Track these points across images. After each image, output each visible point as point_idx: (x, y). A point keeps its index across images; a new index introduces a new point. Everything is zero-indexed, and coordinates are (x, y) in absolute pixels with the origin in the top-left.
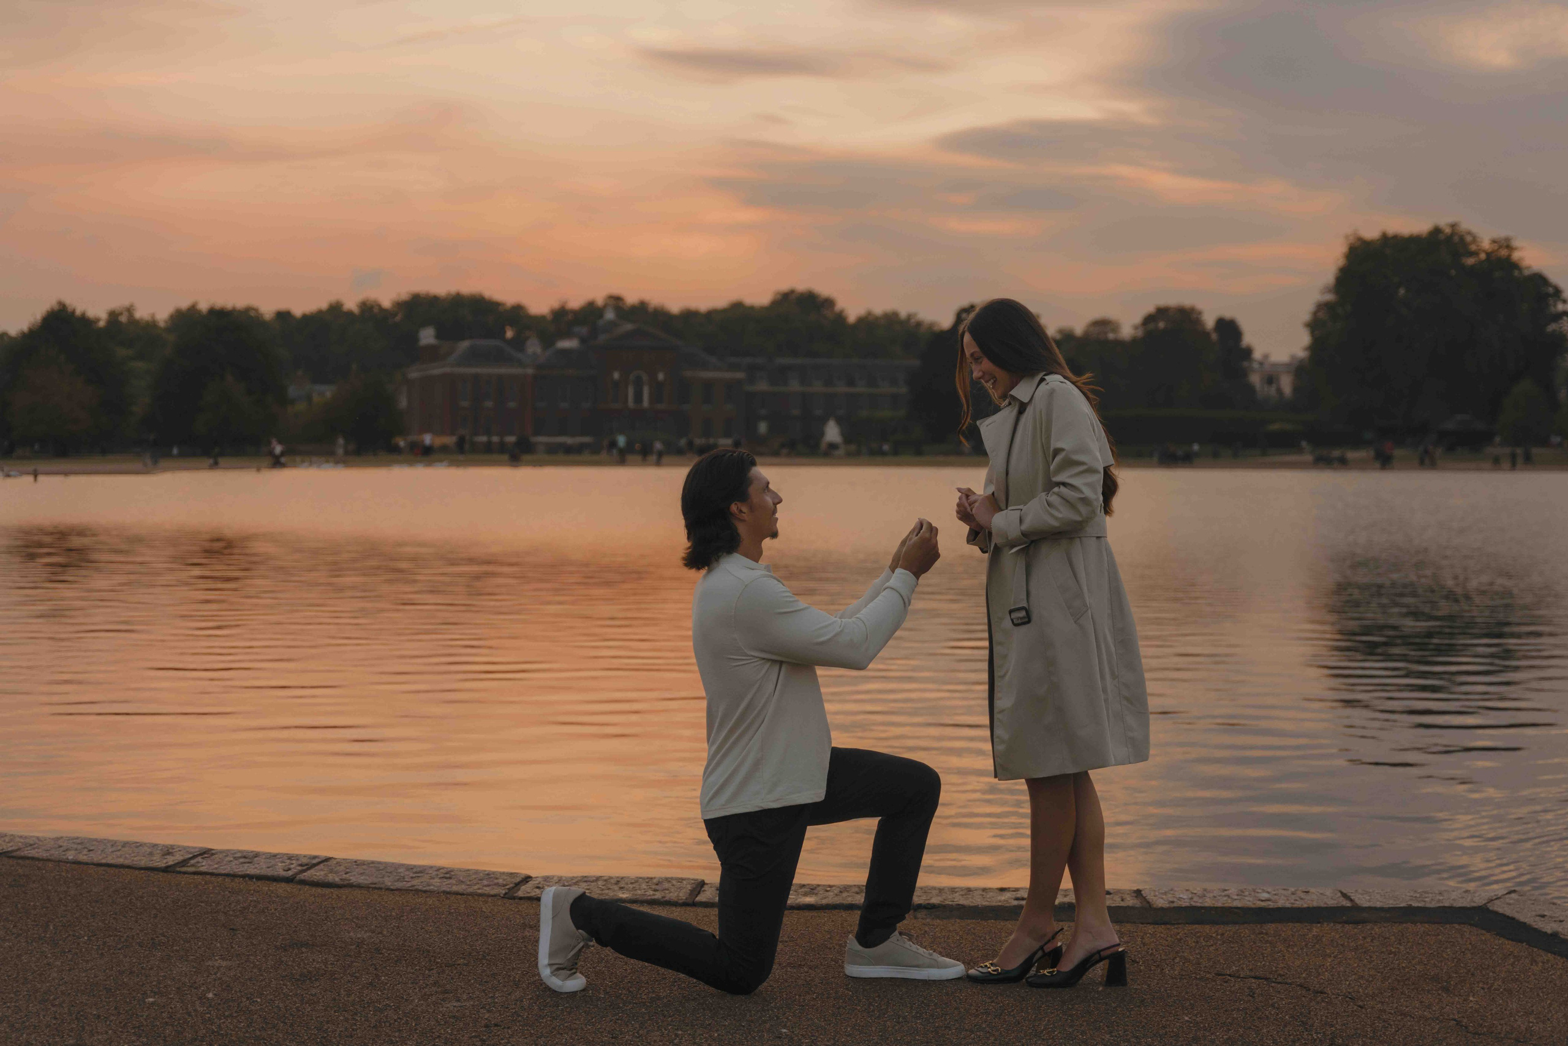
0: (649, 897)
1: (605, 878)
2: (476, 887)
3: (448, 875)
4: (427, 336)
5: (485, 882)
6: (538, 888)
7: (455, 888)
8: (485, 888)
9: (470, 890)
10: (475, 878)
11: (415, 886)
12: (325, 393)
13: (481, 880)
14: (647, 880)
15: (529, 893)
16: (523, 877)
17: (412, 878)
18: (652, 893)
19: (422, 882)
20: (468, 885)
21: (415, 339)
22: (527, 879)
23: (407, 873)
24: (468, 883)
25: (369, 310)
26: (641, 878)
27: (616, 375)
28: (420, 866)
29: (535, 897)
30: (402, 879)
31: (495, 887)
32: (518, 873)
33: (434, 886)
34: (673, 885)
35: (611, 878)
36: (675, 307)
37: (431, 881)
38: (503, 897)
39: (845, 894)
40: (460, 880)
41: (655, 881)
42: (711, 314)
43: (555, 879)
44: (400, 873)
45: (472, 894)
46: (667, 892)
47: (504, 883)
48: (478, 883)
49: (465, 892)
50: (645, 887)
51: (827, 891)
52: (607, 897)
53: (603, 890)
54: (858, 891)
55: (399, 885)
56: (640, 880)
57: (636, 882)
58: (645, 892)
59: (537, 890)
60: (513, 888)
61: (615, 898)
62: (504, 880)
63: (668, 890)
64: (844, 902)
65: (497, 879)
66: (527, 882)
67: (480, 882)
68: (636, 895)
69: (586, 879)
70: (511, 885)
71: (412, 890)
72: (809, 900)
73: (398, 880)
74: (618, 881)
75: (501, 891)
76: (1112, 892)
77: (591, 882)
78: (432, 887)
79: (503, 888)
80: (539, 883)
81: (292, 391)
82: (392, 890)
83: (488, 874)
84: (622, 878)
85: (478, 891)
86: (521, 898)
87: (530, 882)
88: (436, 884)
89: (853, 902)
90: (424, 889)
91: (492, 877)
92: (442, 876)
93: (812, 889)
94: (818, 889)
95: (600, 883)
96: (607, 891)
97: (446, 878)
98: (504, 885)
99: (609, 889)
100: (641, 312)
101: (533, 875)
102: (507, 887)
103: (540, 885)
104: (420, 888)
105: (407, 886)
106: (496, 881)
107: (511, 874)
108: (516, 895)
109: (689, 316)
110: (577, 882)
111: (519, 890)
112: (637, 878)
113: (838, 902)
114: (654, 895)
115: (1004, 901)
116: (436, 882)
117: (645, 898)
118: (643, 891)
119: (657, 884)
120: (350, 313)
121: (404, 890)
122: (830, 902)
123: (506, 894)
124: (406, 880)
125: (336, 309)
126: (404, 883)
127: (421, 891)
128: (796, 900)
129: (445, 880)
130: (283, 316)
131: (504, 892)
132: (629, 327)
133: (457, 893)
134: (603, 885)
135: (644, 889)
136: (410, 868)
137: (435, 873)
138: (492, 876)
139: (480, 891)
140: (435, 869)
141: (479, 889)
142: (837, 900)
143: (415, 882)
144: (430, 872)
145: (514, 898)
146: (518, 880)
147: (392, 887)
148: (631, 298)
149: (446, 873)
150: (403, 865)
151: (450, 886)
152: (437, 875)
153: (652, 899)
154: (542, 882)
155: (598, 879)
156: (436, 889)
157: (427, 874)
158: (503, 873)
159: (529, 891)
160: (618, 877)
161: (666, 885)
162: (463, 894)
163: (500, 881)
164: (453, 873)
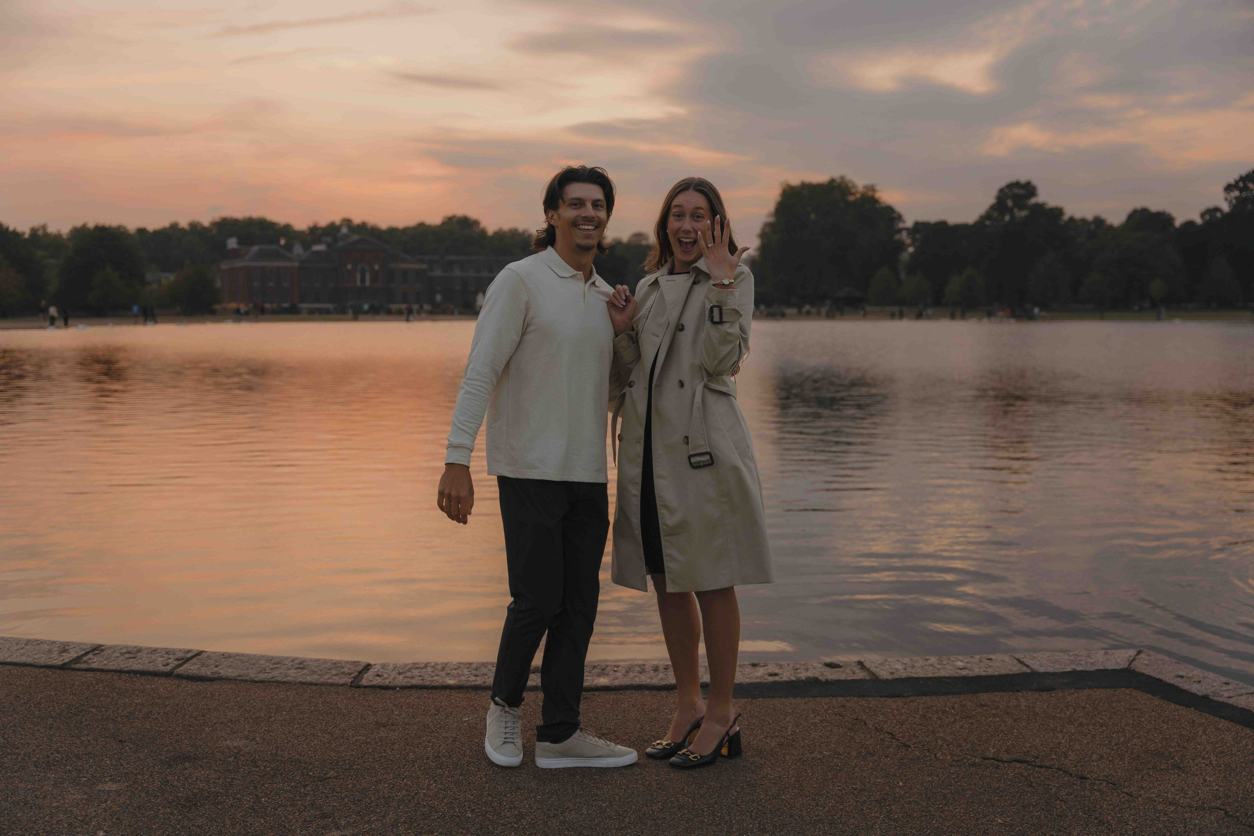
0: (473, 683)
1: (432, 664)
2: (326, 677)
3: (301, 666)
4: (232, 243)
5: (334, 672)
6: (378, 675)
7: (309, 679)
8: (334, 677)
9: (322, 680)
10: (325, 668)
11: (275, 677)
12: (169, 278)
13: (330, 669)
14: (467, 666)
15: (372, 681)
16: (364, 665)
17: (272, 669)
18: (474, 678)
19: (281, 673)
20: (319, 675)
21: (224, 245)
22: (368, 667)
23: (267, 664)
24: (320, 673)
25: (195, 227)
26: (461, 664)
27: (349, 267)
28: (278, 657)
29: (378, 685)
30: (263, 671)
31: (342, 676)
32: (360, 662)
33: (291, 676)
34: (489, 670)
35: (437, 664)
36: (384, 225)
37: (289, 672)
38: (351, 686)
39: (631, 675)
40: (312, 670)
41: (474, 666)
42: (406, 230)
43: (391, 666)
44: (262, 664)
45: (322, 684)
46: (486, 677)
47: (350, 672)
48: (328, 673)
49: (318, 682)
50: (467, 673)
51: (616, 671)
52: (437, 684)
53: (432, 677)
54: (641, 671)
55: (261, 676)
56: (462, 665)
57: (459, 667)
58: (468, 678)
59: (377, 678)
60: (358, 676)
61: (444, 684)
62: (349, 669)
63: (486, 675)
64: (633, 683)
65: (343, 668)
66: (368, 670)
67: (329, 671)
68: (461, 681)
69: (416, 666)
70: (356, 674)
71: (273, 682)
72: (603, 681)
73: (260, 672)
74: (443, 667)
75: (348, 680)
76: (841, 664)
77: (422, 669)
78: (290, 678)
79: (349, 677)
80: (378, 671)
81: (149, 277)
82: (256, 682)
83: (335, 664)
84: (446, 664)
85: (329, 681)
86: (365, 687)
87: (371, 670)
88: (293, 675)
89: (641, 683)
90: (284, 680)
91: (338, 667)
92: (296, 666)
93: (603, 670)
94: (608, 669)
95: (429, 669)
96: (436, 678)
97: (300, 668)
98: (350, 674)
99: (437, 675)
100: (363, 228)
101: (372, 664)
102: (352, 676)
103: (379, 673)
104: (279, 679)
105: (269, 677)
106: (342, 670)
107: (354, 662)
108: (361, 683)
109: (392, 231)
110: (410, 669)
111: (362, 678)
112: (458, 663)
113: (628, 683)
114: (476, 680)
115: (761, 677)
116: (292, 672)
117: (469, 684)
118: (466, 677)
119: (476, 670)
120: (183, 230)
121: (267, 682)
122: (622, 684)
123: (352, 682)
124: (268, 671)
125: (174, 227)
126: (266, 674)
127: (281, 682)
128: (593, 681)
129: (300, 671)
130: (142, 231)
131: (350, 681)
132: (355, 237)
133: (311, 684)
134: (432, 672)
135: (467, 675)
136: (269, 659)
137: (290, 664)
138: (338, 665)
139: (330, 681)
140: (290, 660)
141: (329, 679)
142: (627, 681)
143: (275, 673)
144: (287, 663)
145: (359, 687)
146: (360, 668)
147: (256, 679)
148: (357, 220)
149: (299, 664)
150: (263, 656)
151: (304, 676)
152: (293, 666)
153: (475, 685)
154: (381, 670)
155: (426, 665)
156: (293, 680)
157: (284, 664)
158: (347, 662)
159: (371, 679)
160: (443, 664)
161: (484, 670)
162: (316, 684)
163: (346, 670)
164: (305, 664)
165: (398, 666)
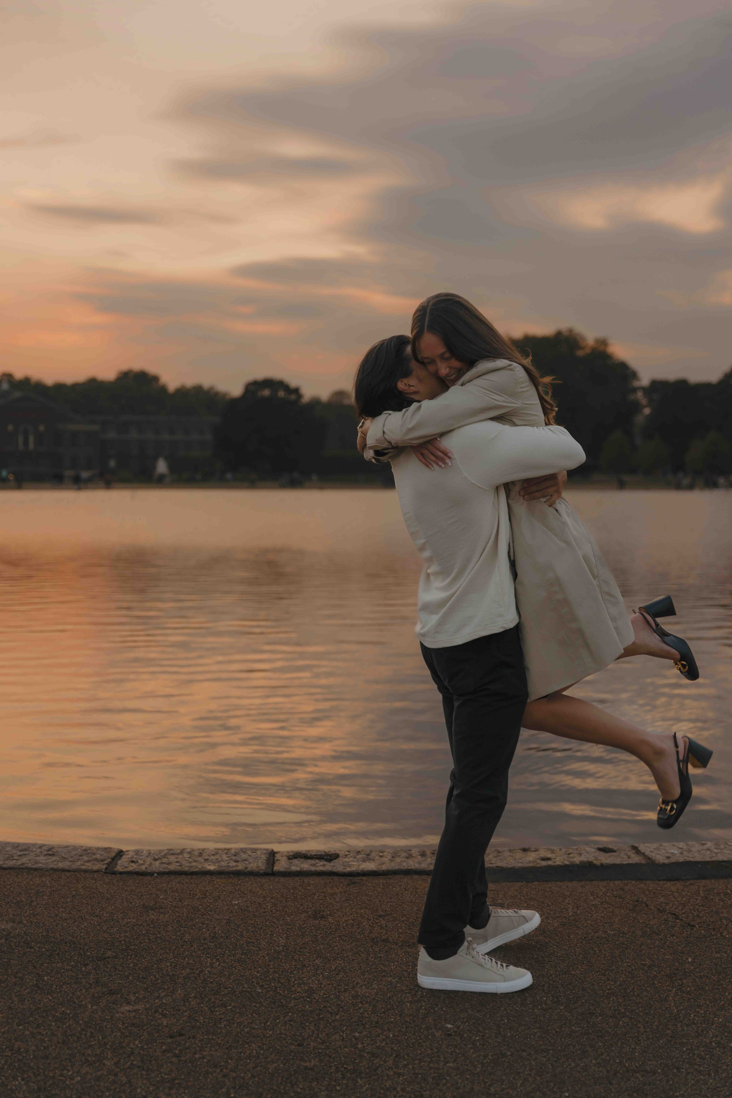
0: (233, 869)
1: (188, 850)
2: (79, 863)
3: (50, 852)
5: (85, 858)
6: (132, 862)
7: (61, 865)
8: (87, 864)
9: (74, 866)
10: (76, 854)
11: (24, 864)
13: (81, 856)
14: (226, 851)
15: (127, 867)
16: (116, 851)
17: (20, 856)
18: (234, 864)
19: (30, 860)
20: (71, 861)
22: (121, 853)
23: (14, 851)
24: (71, 859)
26: (219, 849)
28: (23, 844)
30: (11, 857)
31: (95, 862)
32: (111, 848)
34: (250, 856)
35: (193, 850)
37: (38, 858)
38: (105, 873)
40: (62, 857)
41: (233, 852)
43: (145, 852)
44: (8, 851)
45: (77, 870)
47: (102, 858)
48: (80, 860)
49: (71, 869)
50: (227, 858)
52: (197, 870)
53: (190, 862)
55: (10, 863)
56: (220, 851)
57: (217, 853)
58: (228, 863)
59: (132, 864)
60: (111, 863)
62: (101, 855)
65: (94, 854)
66: (121, 856)
67: (80, 858)
70: (109, 860)
71: (23, 868)
73: (8, 859)
75: (102, 866)
78: (40, 865)
79: (102, 863)
80: (132, 857)
82: (5, 869)
83: (85, 850)
86: (121, 873)
87: (124, 856)
88: (43, 862)
90: (33, 866)
91: (89, 853)
92: (46, 853)
96: (194, 864)
97: (50, 855)
98: (103, 861)
99: (195, 861)
102: (106, 862)
103: (134, 860)
104: (29, 865)
105: (17, 864)
106: (94, 857)
107: (105, 849)
108: (116, 869)
110: (165, 855)
111: (117, 864)
117: (230, 869)
118: (225, 862)
119: (236, 855)
121: (16, 868)
123: (106, 869)
124: (15, 858)
126: (14, 861)
127: (31, 869)
129: (50, 857)
131: (104, 867)
132: (23, 393)
133: (64, 870)
134: (189, 858)
135: (226, 860)
136: (15, 846)
137: (38, 850)
138: (89, 851)
139: (83, 867)
140: (37, 846)
141: (82, 865)
143: (24, 860)
144: (35, 850)
145: (115, 873)
146: (113, 854)
147: (4, 866)
149: (48, 851)
150: (8, 843)
151: (55, 863)
152: (41, 852)
153: (236, 870)
154: (135, 856)
155: (183, 851)
156: (44, 866)
157: (32, 851)
158: (98, 848)
159: (126, 865)
160: (199, 849)
161: (244, 856)
162: (69, 871)
163: (98, 856)
164: (54, 850)
165: (153, 852)
